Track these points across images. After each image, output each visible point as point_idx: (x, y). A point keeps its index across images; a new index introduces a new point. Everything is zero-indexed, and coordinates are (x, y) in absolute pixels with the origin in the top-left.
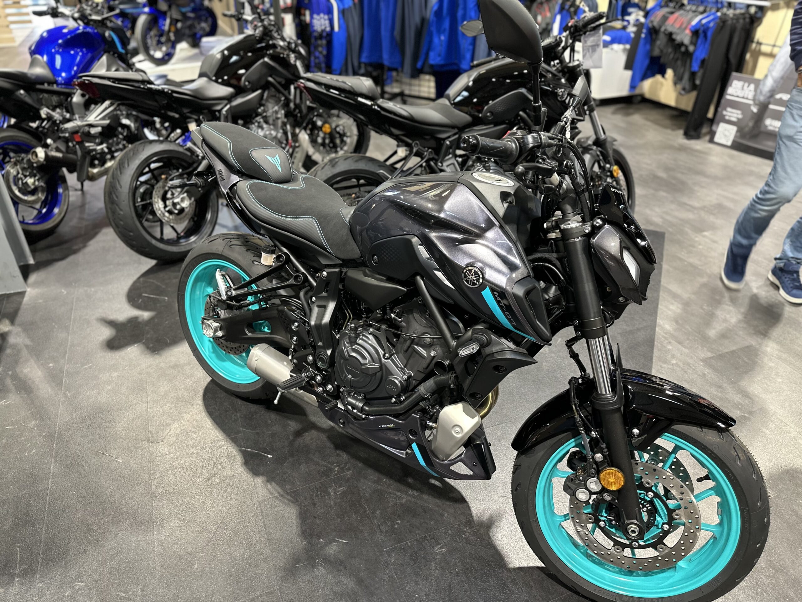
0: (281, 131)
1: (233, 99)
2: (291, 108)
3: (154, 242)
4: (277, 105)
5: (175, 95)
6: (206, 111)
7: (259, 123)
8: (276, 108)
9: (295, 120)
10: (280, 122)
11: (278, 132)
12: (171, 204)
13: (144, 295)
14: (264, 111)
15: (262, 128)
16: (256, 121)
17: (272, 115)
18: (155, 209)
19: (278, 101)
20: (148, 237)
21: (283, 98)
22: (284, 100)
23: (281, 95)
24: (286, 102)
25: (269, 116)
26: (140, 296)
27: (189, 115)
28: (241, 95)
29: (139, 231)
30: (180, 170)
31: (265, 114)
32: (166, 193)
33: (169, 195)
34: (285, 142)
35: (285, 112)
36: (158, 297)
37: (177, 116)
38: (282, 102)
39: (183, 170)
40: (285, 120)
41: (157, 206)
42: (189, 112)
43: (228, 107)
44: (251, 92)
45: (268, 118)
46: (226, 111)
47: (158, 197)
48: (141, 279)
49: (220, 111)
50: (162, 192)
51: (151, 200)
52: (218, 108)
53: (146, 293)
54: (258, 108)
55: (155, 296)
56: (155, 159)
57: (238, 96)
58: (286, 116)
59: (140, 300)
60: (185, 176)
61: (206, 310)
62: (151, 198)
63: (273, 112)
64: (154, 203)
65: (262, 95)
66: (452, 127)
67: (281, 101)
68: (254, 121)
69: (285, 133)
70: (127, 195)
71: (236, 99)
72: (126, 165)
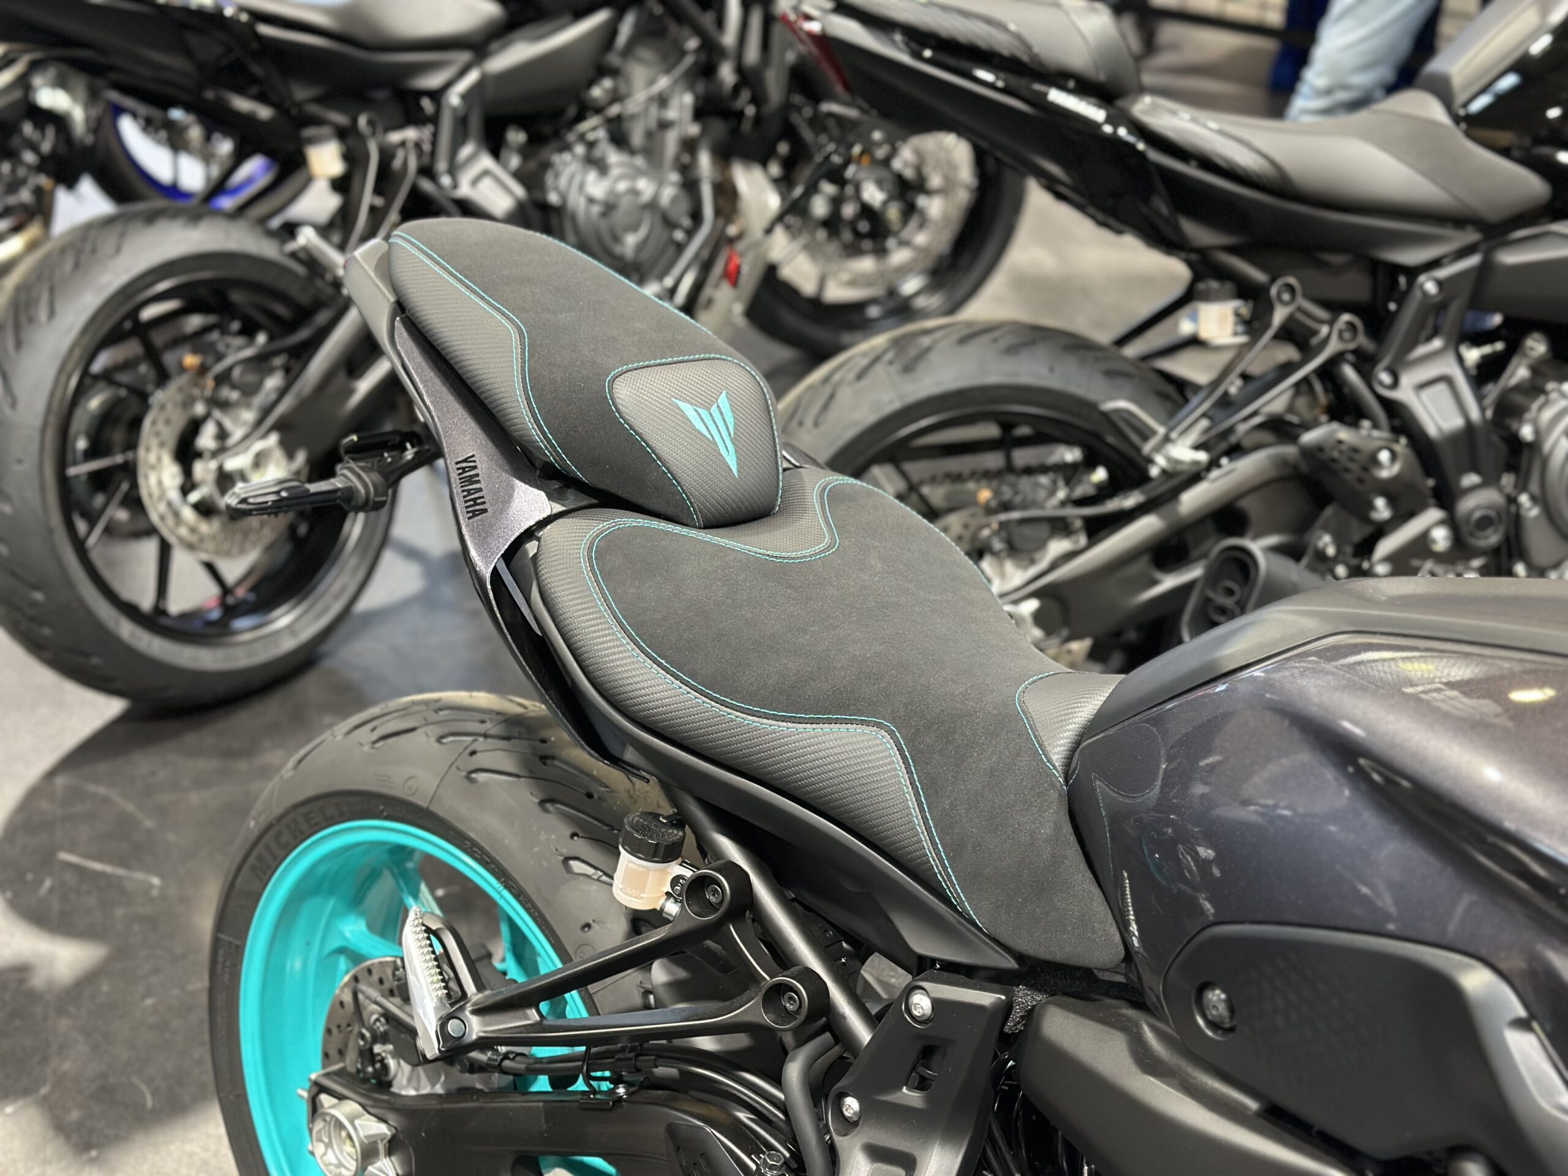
0: (674, 177)
1: (494, 46)
2: (720, 84)
3: (127, 630)
4: (668, 71)
5: (265, 30)
6: (381, 95)
7: (591, 145)
8: (663, 82)
9: (735, 132)
10: (671, 141)
11: (661, 183)
12: (211, 478)
13: (65, 856)
14: (616, 97)
15: (602, 167)
16: (582, 137)
17: (646, 110)
18: (144, 492)
19: (671, 56)
20: (104, 610)
21: (692, 44)
22: (698, 51)
23: (686, 31)
24: (703, 57)
25: (633, 117)
26: (46, 861)
27: (314, 109)
28: (529, 30)
29: (71, 586)
30: (261, 338)
31: (614, 110)
32: (194, 427)
33: (206, 440)
34: (686, 222)
35: (697, 98)
36: (120, 872)
37: (264, 113)
38: (689, 60)
39: (272, 338)
40: (694, 130)
41: (153, 479)
42: (318, 100)
43: (473, 77)
44: (567, 18)
45: (626, 125)
46: (465, 97)
47: (162, 445)
48: (60, 781)
49: (437, 95)
50: (179, 421)
51: (130, 455)
52: (433, 81)
53: (72, 850)
54: (591, 83)
55: (108, 869)
56: (163, 286)
57: (516, 34)
58: (700, 113)
59: (48, 883)
60: (278, 361)
61: (328, 1031)
62: (132, 445)
63: (651, 99)
64: (141, 470)
65: (610, 31)
66: (1457, 220)
67: (683, 53)
68: (571, 137)
69: (690, 185)
70: (36, 436)
71: (504, 47)
72: (43, 313)
